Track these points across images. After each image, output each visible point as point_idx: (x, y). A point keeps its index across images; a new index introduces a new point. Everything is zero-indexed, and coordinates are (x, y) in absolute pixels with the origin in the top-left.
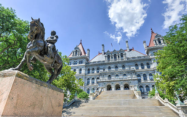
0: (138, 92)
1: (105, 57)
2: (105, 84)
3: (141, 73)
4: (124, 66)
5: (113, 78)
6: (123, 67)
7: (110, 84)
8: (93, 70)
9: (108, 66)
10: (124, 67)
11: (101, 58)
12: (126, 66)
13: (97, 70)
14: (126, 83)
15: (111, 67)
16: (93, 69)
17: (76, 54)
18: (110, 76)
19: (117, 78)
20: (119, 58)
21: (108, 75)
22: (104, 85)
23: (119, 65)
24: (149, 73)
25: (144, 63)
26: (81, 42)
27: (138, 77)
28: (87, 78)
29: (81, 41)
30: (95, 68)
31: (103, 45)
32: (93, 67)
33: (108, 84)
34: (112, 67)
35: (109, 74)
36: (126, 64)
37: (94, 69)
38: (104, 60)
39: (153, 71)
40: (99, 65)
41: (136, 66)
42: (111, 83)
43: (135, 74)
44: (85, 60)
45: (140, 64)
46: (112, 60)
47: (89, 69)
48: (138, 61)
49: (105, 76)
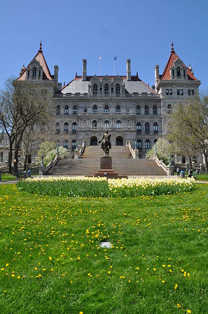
0: (136, 152)
1: (89, 86)
2: (87, 134)
3: (143, 121)
4: (119, 106)
5: (101, 125)
6: (118, 108)
7: (96, 135)
8: (65, 109)
9: (92, 105)
11: (82, 88)
12: (122, 107)
13: (74, 109)
14: (119, 134)
15: (98, 106)
16: (67, 108)
17: (34, 75)
18: (95, 121)
19: (106, 127)
20: (112, 92)
21: (92, 121)
22: (86, 136)
23: (110, 104)
24: (154, 122)
25: (149, 106)
26: (41, 48)
27: (140, 128)
28: (55, 123)
29: (41, 44)
30: (71, 105)
31: (85, 61)
32: (67, 104)
33: (93, 135)
34: (100, 106)
35: (94, 119)
36: (123, 104)
37: (67, 106)
38: (87, 92)
39: (160, 120)
40: (78, 100)
41: (137, 109)
43: (135, 121)
44: (51, 88)
45: (144, 106)
46: (101, 95)
47: (59, 106)
48: (141, 100)
49: (87, 121)
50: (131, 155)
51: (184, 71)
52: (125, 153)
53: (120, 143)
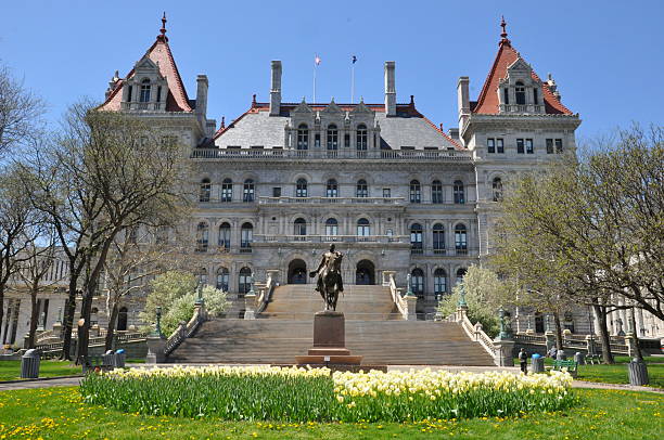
0: (409, 301)
1: (287, 129)
2: (280, 254)
3: (427, 221)
4: (365, 182)
5: (317, 231)
6: (362, 185)
7: (304, 256)
8: (224, 187)
9: (294, 177)
10: (365, 188)
11: (268, 133)
12: (374, 184)
13: (246, 187)
14: (365, 255)
15: (309, 182)
16: (227, 184)
17: (144, 98)
18: (300, 221)
19: (330, 234)
20: (347, 144)
21: (294, 219)
22: (277, 258)
23: (342, 177)
24: (457, 223)
25: (444, 181)
26: (163, 31)
27: (419, 240)
28: (197, 223)
29: (164, 21)
30: (238, 177)
31: (277, 67)
32: (228, 175)
33: (295, 256)
34: (315, 180)
35: (300, 215)
36: (376, 177)
37: (230, 180)
38: (281, 144)
39: (472, 217)
40: (257, 165)
41: (412, 188)
42: (306, 254)
43: (405, 221)
44: (189, 133)
45: (430, 181)
46: (317, 152)
47: (206, 180)
48: (421, 167)
49: (281, 220)
50: (395, 309)
51: (535, 91)
52: (379, 305)
53: (366, 276)
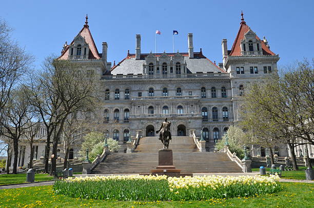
0: (202, 143)
1: (144, 65)
2: (142, 123)
3: (209, 106)
4: (180, 89)
5: (159, 112)
6: (179, 90)
7: (153, 124)
8: (116, 93)
9: (148, 87)
10: (180, 91)
11: (135, 68)
12: (184, 90)
13: (126, 93)
14: (181, 122)
15: (155, 89)
16: (117, 91)
17: (79, 53)
18: (151, 107)
19: (165, 113)
20: (172, 72)
21: (148, 107)
22: (141, 125)
23: (170, 87)
24: (223, 107)
25: (216, 87)
26: (87, 23)
27: (206, 115)
28: (104, 109)
29: (87, 18)
30: (122, 88)
31: (138, 37)
32: (117, 87)
33: (149, 124)
34: (157, 88)
35: (150, 105)
36: (185, 86)
37: (118, 90)
38: (141, 72)
39: (230, 104)
40: (131, 83)
41: (202, 91)
42: (154, 123)
43: (199, 106)
44: (99, 69)
45: (210, 87)
46: (158, 76)
47: (107, 90)
48: (206, 81)
49: (142, 107)
50: (196, 147)
51: (258, 45)
52: (188, 145)
53: (182, 132)
